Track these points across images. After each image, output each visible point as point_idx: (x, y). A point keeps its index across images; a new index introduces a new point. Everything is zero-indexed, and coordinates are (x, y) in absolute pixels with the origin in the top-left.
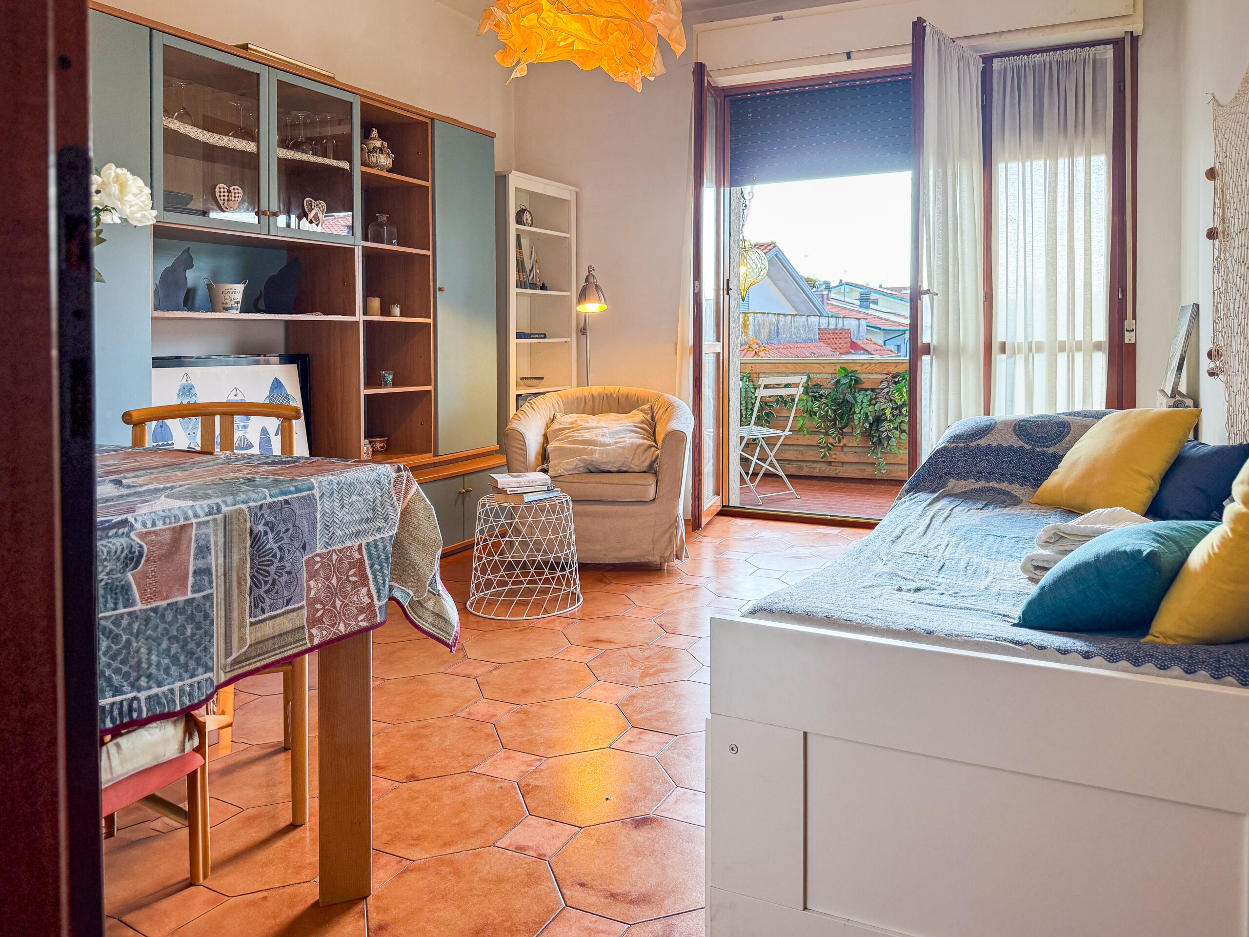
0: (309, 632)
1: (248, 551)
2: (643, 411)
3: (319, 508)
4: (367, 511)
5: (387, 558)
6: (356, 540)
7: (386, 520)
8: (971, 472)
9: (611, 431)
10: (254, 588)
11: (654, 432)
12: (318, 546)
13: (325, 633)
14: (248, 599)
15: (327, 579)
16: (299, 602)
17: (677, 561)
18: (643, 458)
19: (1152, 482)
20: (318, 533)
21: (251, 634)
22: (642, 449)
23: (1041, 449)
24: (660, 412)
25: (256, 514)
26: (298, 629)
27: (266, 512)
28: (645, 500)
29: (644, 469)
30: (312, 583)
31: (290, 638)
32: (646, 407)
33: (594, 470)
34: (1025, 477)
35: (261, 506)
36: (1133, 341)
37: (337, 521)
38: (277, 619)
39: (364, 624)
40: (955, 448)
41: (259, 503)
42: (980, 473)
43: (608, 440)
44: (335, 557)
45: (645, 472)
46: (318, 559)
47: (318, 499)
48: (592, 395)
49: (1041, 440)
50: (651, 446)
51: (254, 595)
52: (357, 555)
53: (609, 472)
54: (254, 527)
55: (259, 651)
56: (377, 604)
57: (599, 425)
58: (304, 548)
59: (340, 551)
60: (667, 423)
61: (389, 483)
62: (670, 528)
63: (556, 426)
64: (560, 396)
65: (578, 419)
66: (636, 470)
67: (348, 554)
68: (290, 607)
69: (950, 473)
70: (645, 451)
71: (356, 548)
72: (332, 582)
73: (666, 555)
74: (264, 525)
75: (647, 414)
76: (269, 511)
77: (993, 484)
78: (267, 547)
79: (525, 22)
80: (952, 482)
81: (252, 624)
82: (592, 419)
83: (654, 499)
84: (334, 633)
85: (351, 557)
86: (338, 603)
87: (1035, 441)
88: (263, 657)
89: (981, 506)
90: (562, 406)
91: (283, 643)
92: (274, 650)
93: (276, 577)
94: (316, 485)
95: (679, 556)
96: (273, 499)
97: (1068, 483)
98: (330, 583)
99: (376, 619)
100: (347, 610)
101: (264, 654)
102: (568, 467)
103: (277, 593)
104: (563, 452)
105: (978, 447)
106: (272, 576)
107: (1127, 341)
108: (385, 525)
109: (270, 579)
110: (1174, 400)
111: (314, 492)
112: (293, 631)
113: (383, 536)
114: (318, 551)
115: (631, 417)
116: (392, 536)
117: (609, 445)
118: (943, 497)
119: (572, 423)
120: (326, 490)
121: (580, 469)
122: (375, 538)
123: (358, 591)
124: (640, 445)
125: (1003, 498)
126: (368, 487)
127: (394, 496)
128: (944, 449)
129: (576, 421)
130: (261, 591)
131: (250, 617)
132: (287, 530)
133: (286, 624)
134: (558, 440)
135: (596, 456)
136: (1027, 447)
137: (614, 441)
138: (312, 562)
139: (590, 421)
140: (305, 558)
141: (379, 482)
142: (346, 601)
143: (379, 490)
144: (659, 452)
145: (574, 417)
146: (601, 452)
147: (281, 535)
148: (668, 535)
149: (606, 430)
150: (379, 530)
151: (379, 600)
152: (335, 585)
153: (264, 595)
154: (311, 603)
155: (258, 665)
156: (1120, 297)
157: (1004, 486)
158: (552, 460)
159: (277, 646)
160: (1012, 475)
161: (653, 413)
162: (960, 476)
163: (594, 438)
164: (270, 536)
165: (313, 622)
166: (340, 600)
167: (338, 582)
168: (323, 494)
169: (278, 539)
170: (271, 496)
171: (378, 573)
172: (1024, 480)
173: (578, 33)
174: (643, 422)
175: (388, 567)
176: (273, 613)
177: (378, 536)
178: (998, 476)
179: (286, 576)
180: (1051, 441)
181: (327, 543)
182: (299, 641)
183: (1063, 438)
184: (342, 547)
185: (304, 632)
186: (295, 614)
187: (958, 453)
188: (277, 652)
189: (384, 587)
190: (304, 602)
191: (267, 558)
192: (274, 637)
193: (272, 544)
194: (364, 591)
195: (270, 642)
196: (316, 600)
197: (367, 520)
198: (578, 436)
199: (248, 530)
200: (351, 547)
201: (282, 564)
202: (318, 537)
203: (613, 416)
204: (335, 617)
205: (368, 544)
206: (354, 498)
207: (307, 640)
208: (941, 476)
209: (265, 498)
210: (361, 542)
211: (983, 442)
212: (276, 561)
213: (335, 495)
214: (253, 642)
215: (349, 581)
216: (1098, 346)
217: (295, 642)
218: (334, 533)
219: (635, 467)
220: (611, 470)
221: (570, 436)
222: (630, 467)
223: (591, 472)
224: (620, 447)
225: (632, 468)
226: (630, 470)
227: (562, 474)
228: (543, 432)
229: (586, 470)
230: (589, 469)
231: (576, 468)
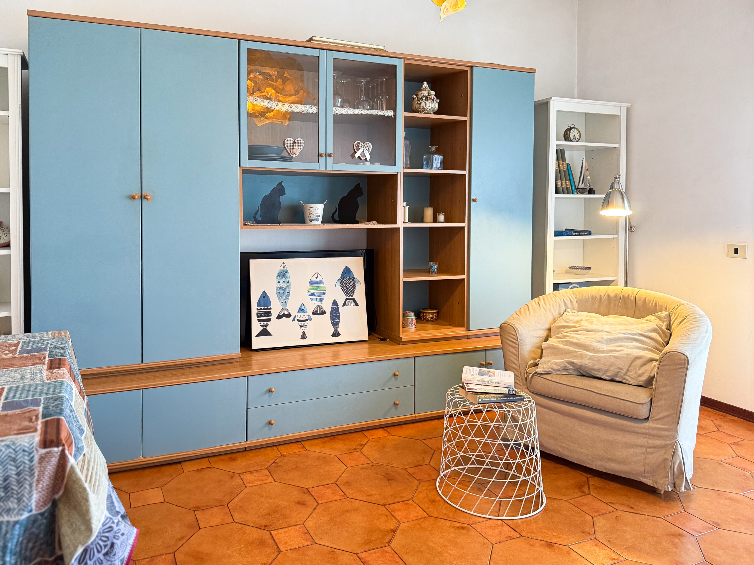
2: (659, 318)
22: (639, 362)
24: (677, 322)
28: (635, 417)
29: (641, 384)
32: (663, 314)
33: (585, 374)
43: (602, 346)
45: (641, 386)
48: (609, 295)
53: (600, 378)
57: (603, 328)
63: (562, 322)
64: (574, 294)
66: (632, 383)
70: (643, 365)
75: (663, 321)
83: (647, 419)
102: (555, 367)
104: (555, 350)
117: (603, 352)
121: (569, 371)
124: (640, 357)
129: (583, 320)
137: (610, 348)
145: (585, 315)
146: (591, 358)
149: (607, 335)
158: (545, 356)
161: (670, 321)
163: (589, 343)
174: (654, 330)
198: (573, 338)
219: (630, 380)
220: (603, 377)
221: (567, 336)
222: (625, 379)
223: (583, 376)
224: (613, 356)
225: (627, 380)
226: (624, 381)
227: (549, 372)
228: (547, 326)
229: (578, 373)
230: (581, 373)
231: (564, 369)
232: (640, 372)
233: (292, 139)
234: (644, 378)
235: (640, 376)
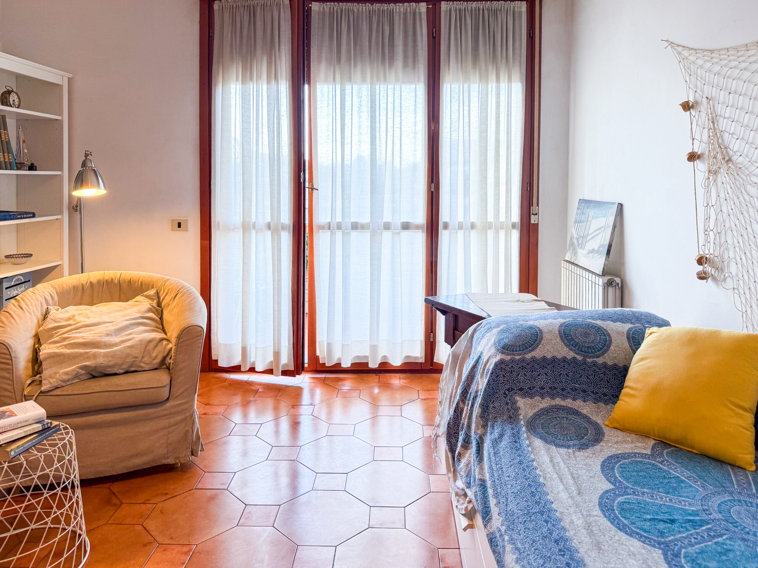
2: (148, 297)
9: (116, 325)
17: (194, 458)
22: (152, 344)
28: (156, 401)
29: (156, 366)
32: (151, 292)
33: (98, 375)
43: (113, 339)
45: (156, 369)
48: (91, 284)
53: (116, 374)
57: (101, 320)
60: (179, 314)
62: (184, 426)
63: (48, 323)
64: (53, 287)
65: (76, 313)
66: (146, 369)
75: (152, 300)
82: (90, 312)
83: (167, 399)
90: (56, 298)
102: (66, 377)
104: (59, 360)
107: (532, 222)
115: (133, 305)
117: (116, 345)
119: (68, 319)
121: (81, 377)
129: (74, 316)
134: (53, 344)
135: (101, 361)
137: (120, 339)
144: (171, 346)
145: (71, 310)
146: (106, 355)
149: (111, 326)
158: (46, 369)
161: (159, 298)
163: (97, 338)
174: (149, 310)
198: (74, 338)
203: (115, 305)
216: (514, 226)
219: (145, 365)
220: (118, 372)
221: (66, 338)
222: (140, 366)
223: (95, 377)
224: (128, 346)
225: (142, 367)
226: (139, 369)
227: (58, 386)
228: (33, 333)
229: (89, 376)
230: (92, 375)
231: (75, 377)
232: (154, 355)
234: (158, 360)
235: (155, 358)
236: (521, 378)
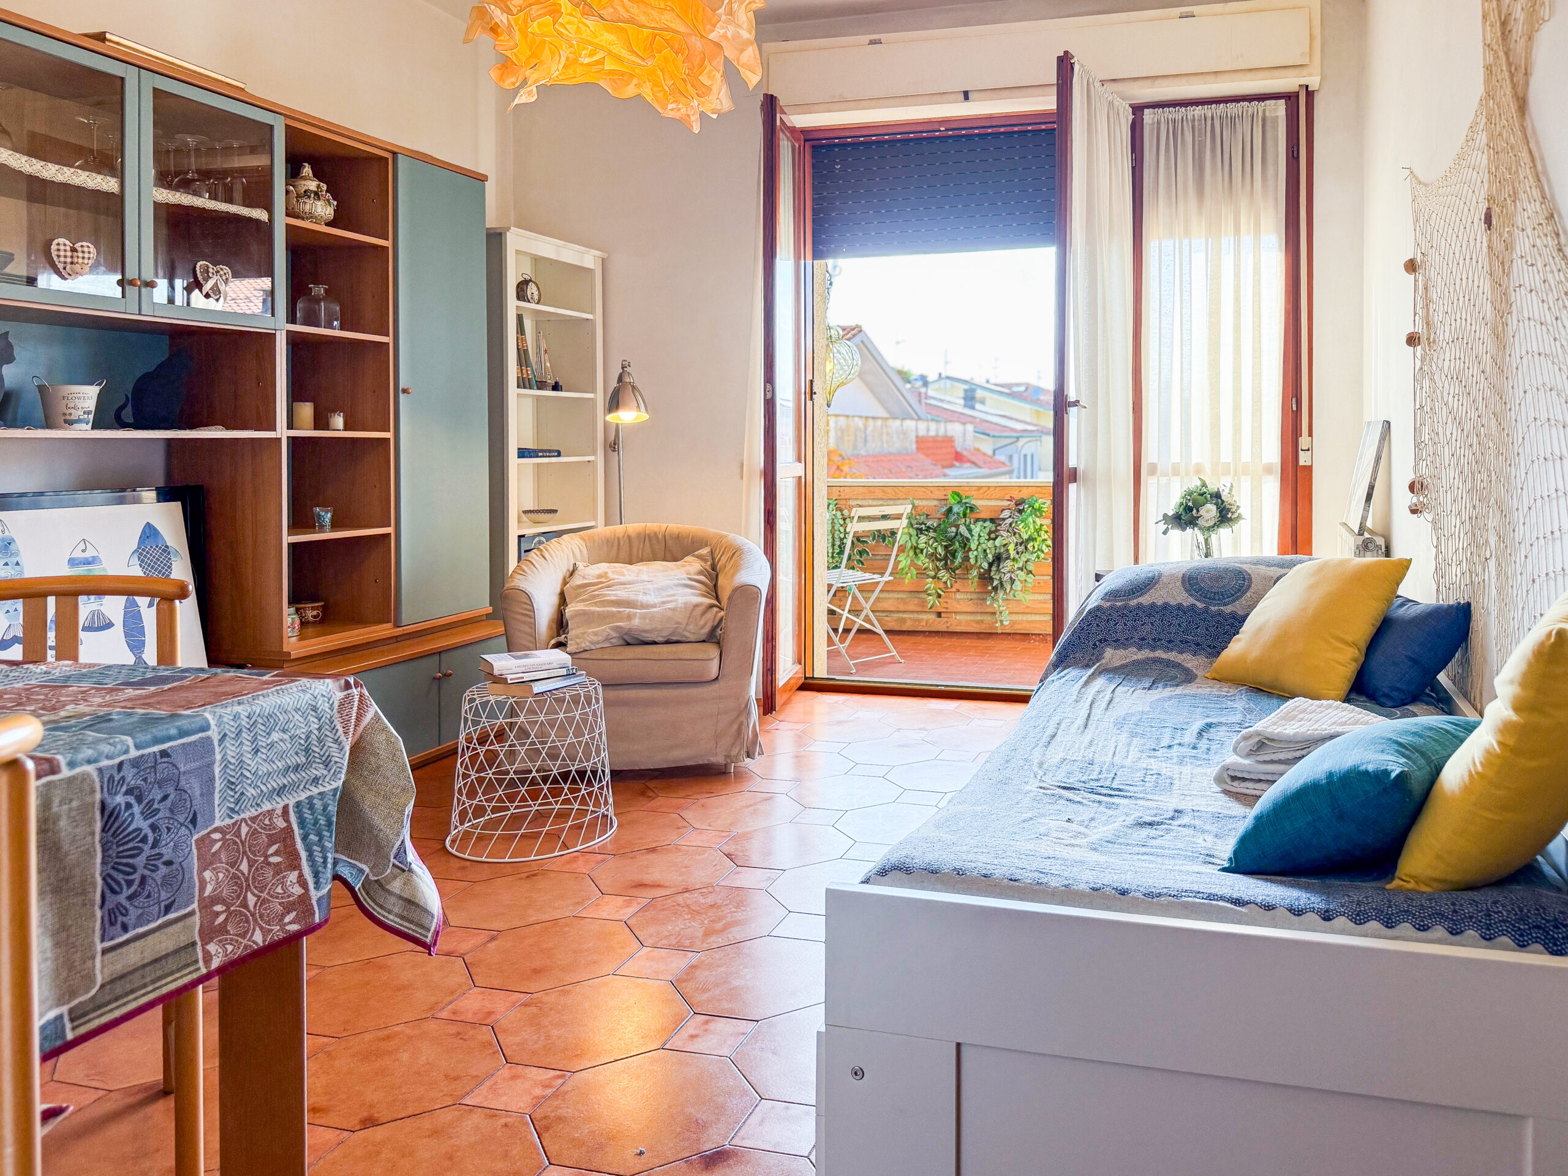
0: (204, 949)
1: (97, 838)
2: (700, 557)
3: (218, 757)
4: (297, 754)
5: (329, 823)
6: (278, 799)
7: (327, 764)
8: (1132, 638)
9: (655, 586)
10: (108, 894)
11: (715, 586)
12: (217, 815)
13: (230, 948)
14: (99, 914)
15: (233, 864)
16: (187, 906)
17: (748, 760)
18: (702, 622)
19: (1357, 651)
20: (217, 796)
21: (103, 967)
22: (700, 610)
23: (1217, 608)
24: (724, 558)
25: (112, 777)
26: (186, 947)
27: (129, 773)
28: (704, 679)
29: (703, 638)
30: (207, 874)
31: (171, 963)
32: (704, 552)
33: (632, 640)
34: (1198, 644)
35: (120, 765)
36: (1309, 463)
37: (248, 774)
38: (150, 938)
39: (294, 927)
40: (1111, 608)
41: (117, 761)
42: (1143, 639)
43: (651, 599)
44: (244, 830)
45: (704, 641)
46: (217, 836)
47: (216, 743)
48: (629, 537)
49: (1217, 597)
50: (712, 606)
51: (110, 905)
52: (281, 823)
53: (655, 643)
54: (109, 800)
55: (119, 991)
56: (314, 895)
57: (639, 579)
58: (194, 821)
59: (253, 819)
60: (733, 575)
61: (331, 708)
62: (738, 716)
63: (577, 581)
64: (582, 538)
65: (608, 570)
66: (692, 640)
67: (267, 822)
68: (172, 916)
69: (1106, 640)
70: (704, 613)
71: (279, 812)
72: (242, 868)
73: (734, 752)
74: (127, 793)
75: (705, 561)
76: (135, 770)
77: (1159, 654)
78: (131, 829)
79: (534, 27)
80: (1109, 652)
81: (105, 952)
82: (628, 570)
83: (717, 678)
84: (246, 947)
85: (272, 826)
86: (251, 900)
87: (1210, 598)
88: (125, 1000)
89: (1147, 685)
90: (585, 551)
91: (159, 973)
92: (145, 986)
93: (147, 872)
94: (212, 723)
95: (750, 753)
96: (141, 752)
97: (1255, 654)
98: (237, 869)
99: (313, 919)
100: (265, 909)
101: (127, 994)
103: (149, 896)
105: (1139, 607)
106: (141, 871)
107: (1302, 463)
108: (325, 772)
109: (136, 877)
110: (1361, 538)
111: (209, 733)
112: (176, 952)
113: (322, 789)
114: (217, 823)
115: (683, 566)
116: (336, 789)
117: (654, 606)
118: (1100, 673)
119: (600, 576)
120: (230, 729)
121: (612, 640)
122: (309, 793)
123: (284, 877)
124: (697, 606)
125: (1173, 672)
126: (297, 717)
127: (339, 727)
128: (1098, 608)
129: (606, 573)
130: (122, 898)
131: (103, 940)
132: (165, 798)
133: (163, 943)
134: (583, 601)
135: (636, 622)
136: (1200, 605)
137: (661, 600)
138: (207, 841)
139: (626, 572)
140: (195, 837)
141: (315, 709)
142: (264, 895)
143: (316, 720)
144: (722, 613)
145: (603, 567)
146: (643, 617)
147: (156, 806)
148: (735, 727)
149: (650, 586)
150: (316, 781)
151: (317, 886)
152: (246, 872)
153: (126, 904)
154: (207, 904)
155: (117, 1014)
156: (1295, 409)
157: (1173, 656)
158: (572, 629)
159: (148, 979)
160: (1182, 642)
161: (714, 560)
162: (1118, 644)
163: (632, 597)
164: (137, 809)
165: (209, 933)
166: (254, 895)
167: (250, 866)
168: (225, 735)
169: (149, 812)
170: (138, 747)
171: (315, 848)
172: (1197, 648)
173: (611, 48)
174: (699, 572)
175: (331, 837)
176: (141, 930)
177: (315, 791)
178: (1166, 644)
179: (163, 870)
180: (1228, 597)
181: (232, 810)
182: (188, 965)
183: (1244, 593)
184: (256, 813)
185: (195, 951)
186: (180, 925)
187: (1115, 615)
188: (150, 988)
189: (325, 867)
190: (195, 906)
191: (131, 845)
192: (144, 966)
193: (140, 823)
194: (293, 876)
195: (137, 975)
196: (215, 900)
197: (297, 768)
198: (609, 595)
199: (98, 806)
200: (271, 813)
201: (157, 851)
202: (217, 802)
203: (658, 565)
204: (247, 921)
205: (298, 804)
206: (275, 736)
207: (201, 964)
208: (1095, 645)
209: (127, 752)
210: (286, 801)
211: (1145, 600)
212: (147, 848)
213: (244, 735)
214: (108, 979)
215: (269, 864)
216: (1268, 470)
217: (179, 970)
218: (242, 794)
219: (691, 635)
220: (656, 640)
221: (598, 595)
223: (629, 644)
224: (671, 609)
225: (685, 637)
229: (621, 642)
230: (626, 641)
231: (606, 640)
233: (67, 242)
234: (706, 630)
235: (702, 628)
236: (1119, 627)
